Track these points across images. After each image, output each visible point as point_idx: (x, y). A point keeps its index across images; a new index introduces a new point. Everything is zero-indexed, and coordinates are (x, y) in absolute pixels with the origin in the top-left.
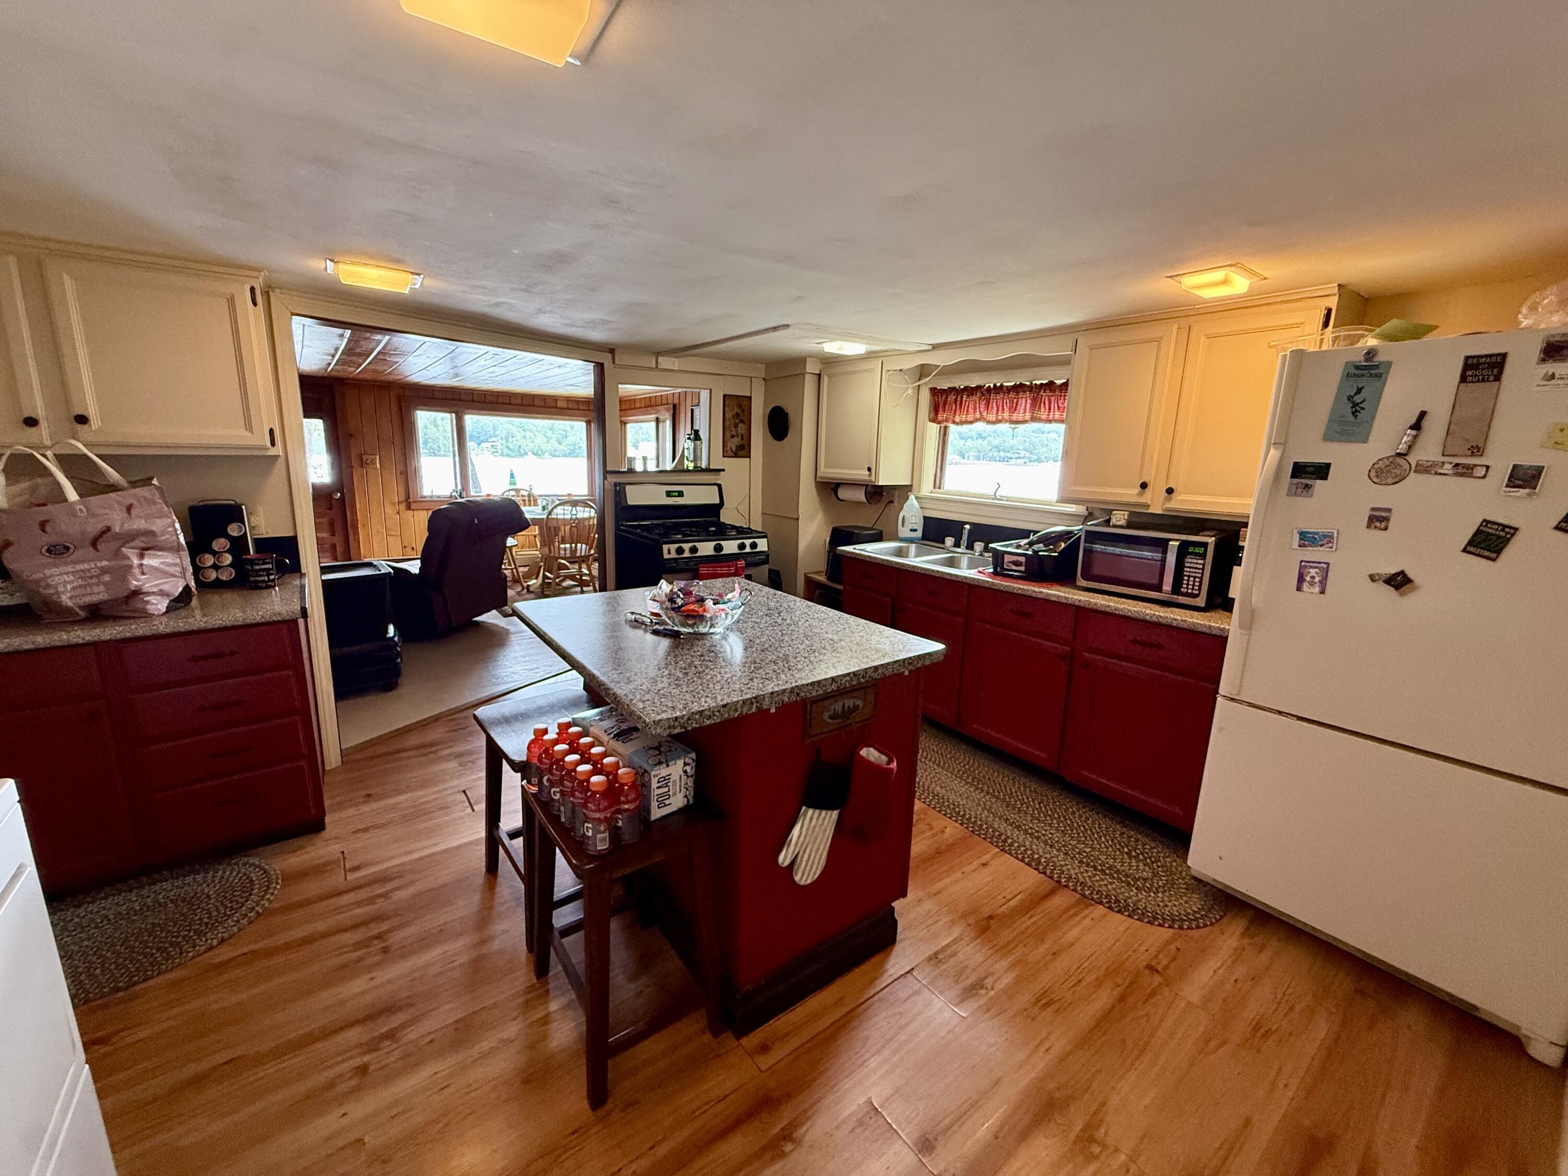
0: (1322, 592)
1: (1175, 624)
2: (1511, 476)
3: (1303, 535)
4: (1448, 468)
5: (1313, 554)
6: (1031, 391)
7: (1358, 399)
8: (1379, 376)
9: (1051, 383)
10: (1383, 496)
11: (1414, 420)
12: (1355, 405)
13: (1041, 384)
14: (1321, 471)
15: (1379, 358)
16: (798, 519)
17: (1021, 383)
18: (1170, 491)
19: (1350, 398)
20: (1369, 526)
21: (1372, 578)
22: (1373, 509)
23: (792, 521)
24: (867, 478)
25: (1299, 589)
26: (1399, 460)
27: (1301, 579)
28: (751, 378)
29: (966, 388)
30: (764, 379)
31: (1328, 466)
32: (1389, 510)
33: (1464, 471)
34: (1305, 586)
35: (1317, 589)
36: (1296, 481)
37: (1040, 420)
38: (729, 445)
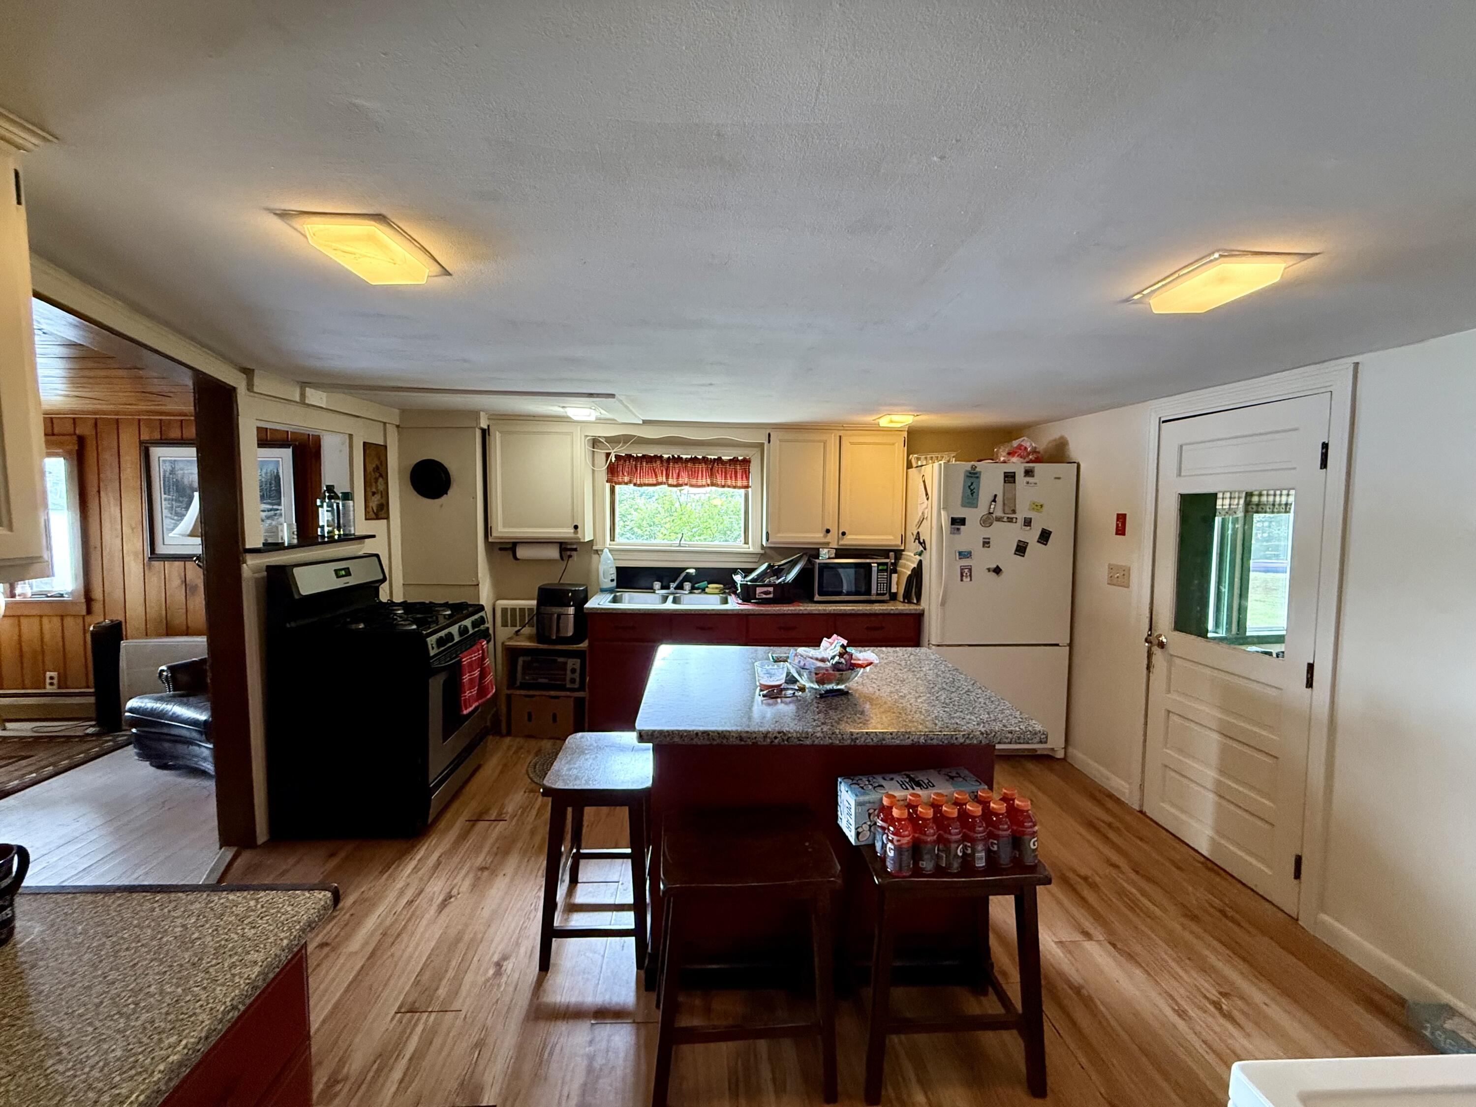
0: (971, 580)
1: (892, 612)
2: (1025, 522)
3: (960, 553)
4: (1005, 519)
5: (965, 562)
6: (705, 463)
7: (972, 487)
8: (977, 477)
9: (720, 459)
10: (986, 532)
11: (993, 498)
12: (972, 490)
13: (714, 459)
14: (962, 521)
15: (977, 470)
16: (478, 585)
17: (695, 457)
18: (844, 534)
19: (969, 487)
20: (983, 547)
21: (989, 570)
22: (984, 538)
23: (472, 588)
24: (572, 535)
25: (962, 580)
26: (990, 516)
27: (962, 576)
28: (385, 423)
29: (644, 456)
30: (398, 426)
31: (964, 519)
32: (989, 539)
33: (1010, 520)
34: (964, 578)
35: (969, 579)
36: (953, 526)
37: (716, 485)
38: (371, 504)
